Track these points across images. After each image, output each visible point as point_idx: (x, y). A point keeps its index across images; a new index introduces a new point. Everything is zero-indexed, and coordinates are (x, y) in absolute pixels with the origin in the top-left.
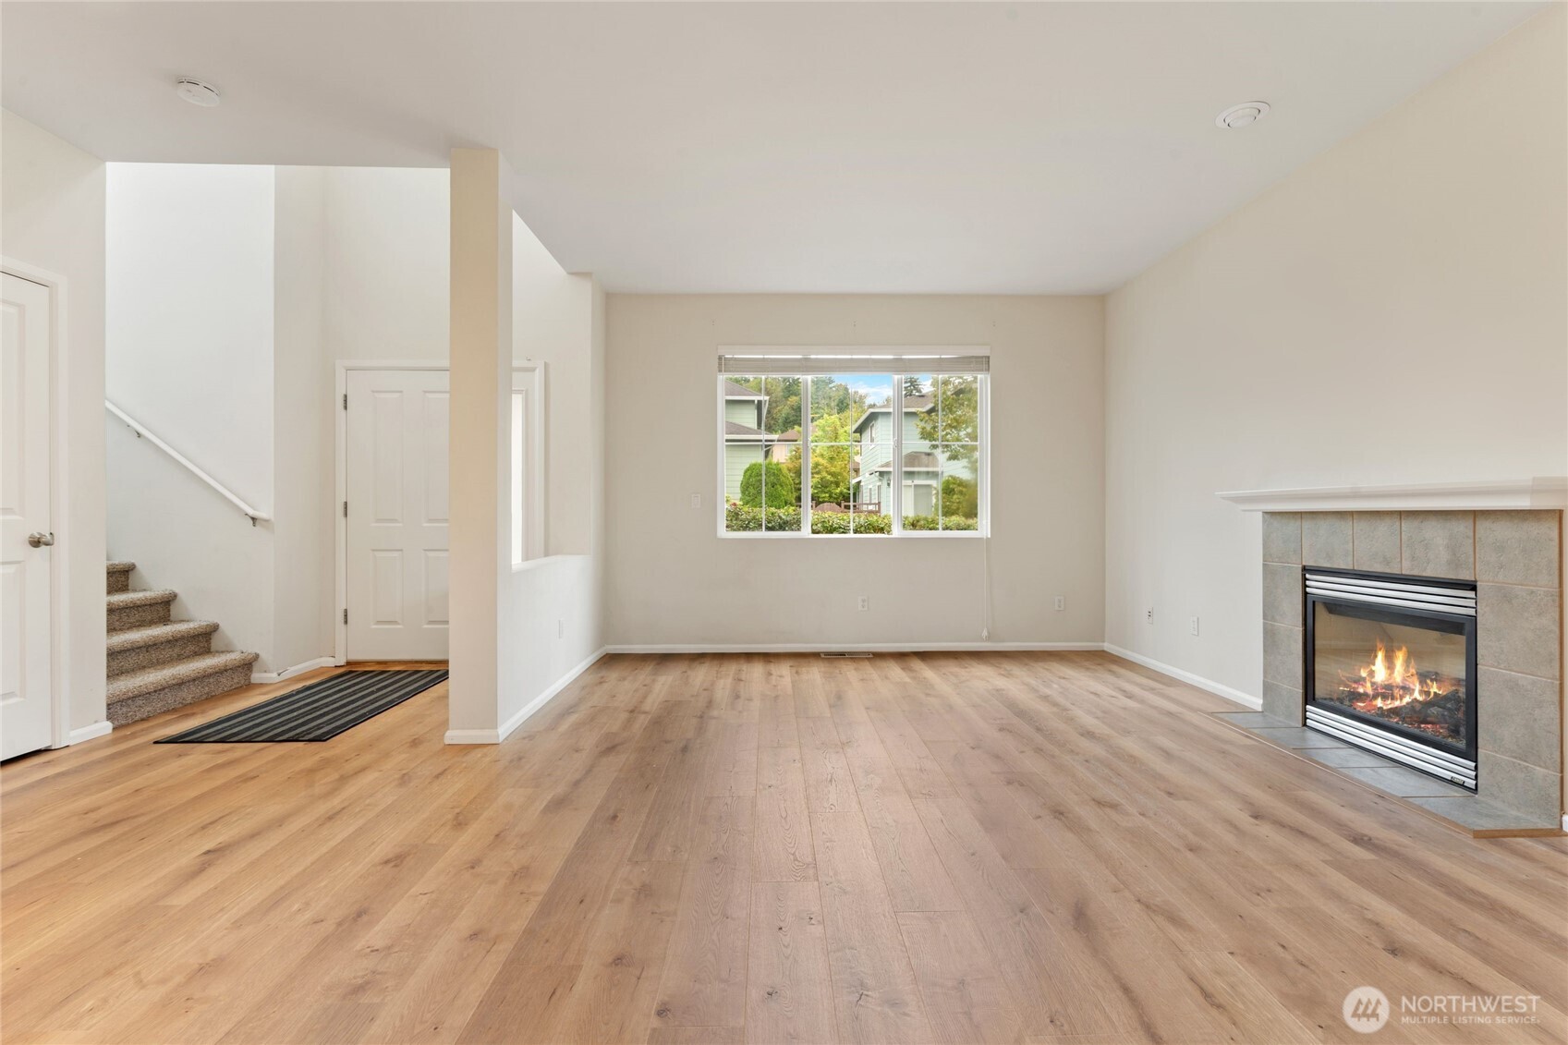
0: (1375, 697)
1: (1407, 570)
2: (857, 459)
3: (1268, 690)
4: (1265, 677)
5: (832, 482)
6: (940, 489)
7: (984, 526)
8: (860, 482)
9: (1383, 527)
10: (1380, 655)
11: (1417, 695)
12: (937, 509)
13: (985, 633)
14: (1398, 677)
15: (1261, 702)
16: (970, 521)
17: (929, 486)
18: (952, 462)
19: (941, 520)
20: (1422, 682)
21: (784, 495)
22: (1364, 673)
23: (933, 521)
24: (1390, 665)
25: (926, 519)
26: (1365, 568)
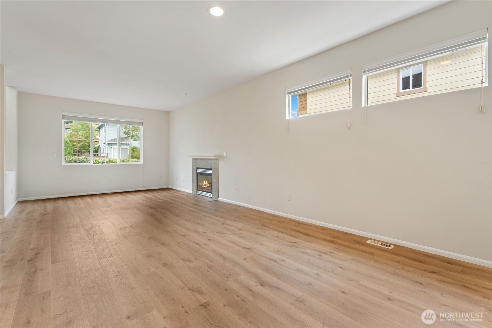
2: (97, 137)
3: (193, 189)
5: (87, 146)
6: (130, 149)
7: (141, 161)
8: (99, 146)
10: (205, 181)
12: (129, 156)
14: (206, 184)
16: (138, 160)
17: (127, 148)
18: (134, 141)
19: (131, 160)
20: (209, 184)
21: (68, 151)
23: (128, 160)
25: (126, 160)
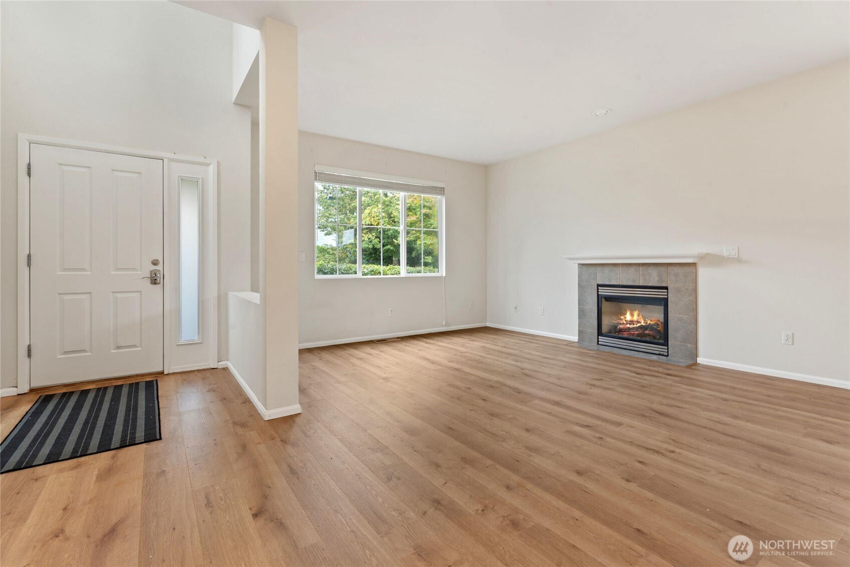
0: (627, 324)
1: (641, 284)
3: (581, 333)
4: (579, 328)
7: (442, 271)
9: (632, 269)
11: (642, 324)
13: (444, 323)
14: (635, 318)
15: (577, 338)
22: (622, 317)
24: (632, 315)
26: (625, 284)
